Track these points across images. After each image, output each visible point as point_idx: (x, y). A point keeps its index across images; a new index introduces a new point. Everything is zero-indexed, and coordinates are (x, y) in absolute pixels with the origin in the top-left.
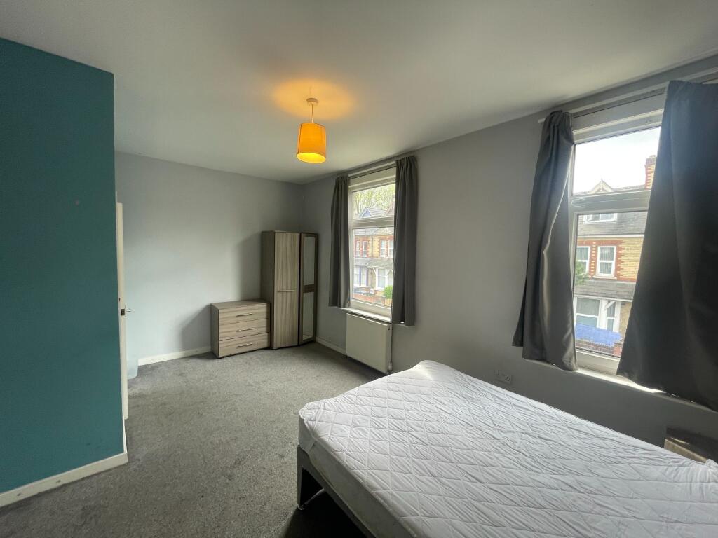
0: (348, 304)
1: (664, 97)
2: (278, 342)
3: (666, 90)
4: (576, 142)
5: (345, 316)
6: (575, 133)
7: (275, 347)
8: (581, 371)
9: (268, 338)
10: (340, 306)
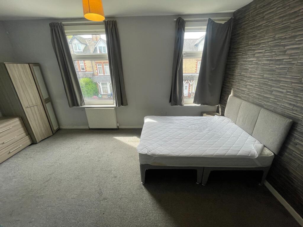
0: (83, 103)
1: (207, 22)
2: (38, 137)
3: (208, 20)
4: (185, 31)
5: (85, 110)
6: (186, 28)
7: (38, 142)
8: (185, 105)
9: (30, 139)
10: (78, 105)
